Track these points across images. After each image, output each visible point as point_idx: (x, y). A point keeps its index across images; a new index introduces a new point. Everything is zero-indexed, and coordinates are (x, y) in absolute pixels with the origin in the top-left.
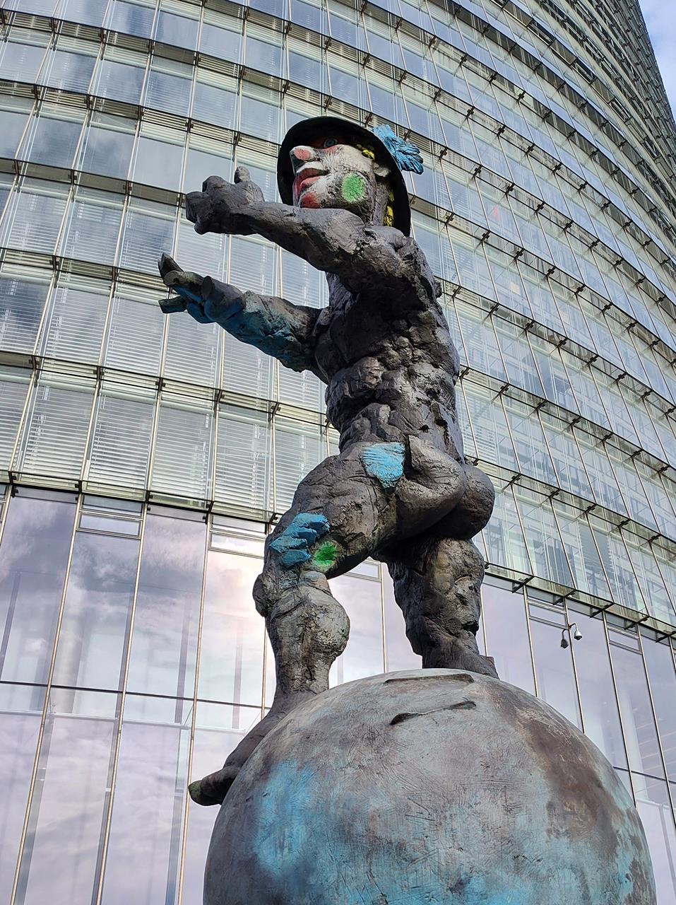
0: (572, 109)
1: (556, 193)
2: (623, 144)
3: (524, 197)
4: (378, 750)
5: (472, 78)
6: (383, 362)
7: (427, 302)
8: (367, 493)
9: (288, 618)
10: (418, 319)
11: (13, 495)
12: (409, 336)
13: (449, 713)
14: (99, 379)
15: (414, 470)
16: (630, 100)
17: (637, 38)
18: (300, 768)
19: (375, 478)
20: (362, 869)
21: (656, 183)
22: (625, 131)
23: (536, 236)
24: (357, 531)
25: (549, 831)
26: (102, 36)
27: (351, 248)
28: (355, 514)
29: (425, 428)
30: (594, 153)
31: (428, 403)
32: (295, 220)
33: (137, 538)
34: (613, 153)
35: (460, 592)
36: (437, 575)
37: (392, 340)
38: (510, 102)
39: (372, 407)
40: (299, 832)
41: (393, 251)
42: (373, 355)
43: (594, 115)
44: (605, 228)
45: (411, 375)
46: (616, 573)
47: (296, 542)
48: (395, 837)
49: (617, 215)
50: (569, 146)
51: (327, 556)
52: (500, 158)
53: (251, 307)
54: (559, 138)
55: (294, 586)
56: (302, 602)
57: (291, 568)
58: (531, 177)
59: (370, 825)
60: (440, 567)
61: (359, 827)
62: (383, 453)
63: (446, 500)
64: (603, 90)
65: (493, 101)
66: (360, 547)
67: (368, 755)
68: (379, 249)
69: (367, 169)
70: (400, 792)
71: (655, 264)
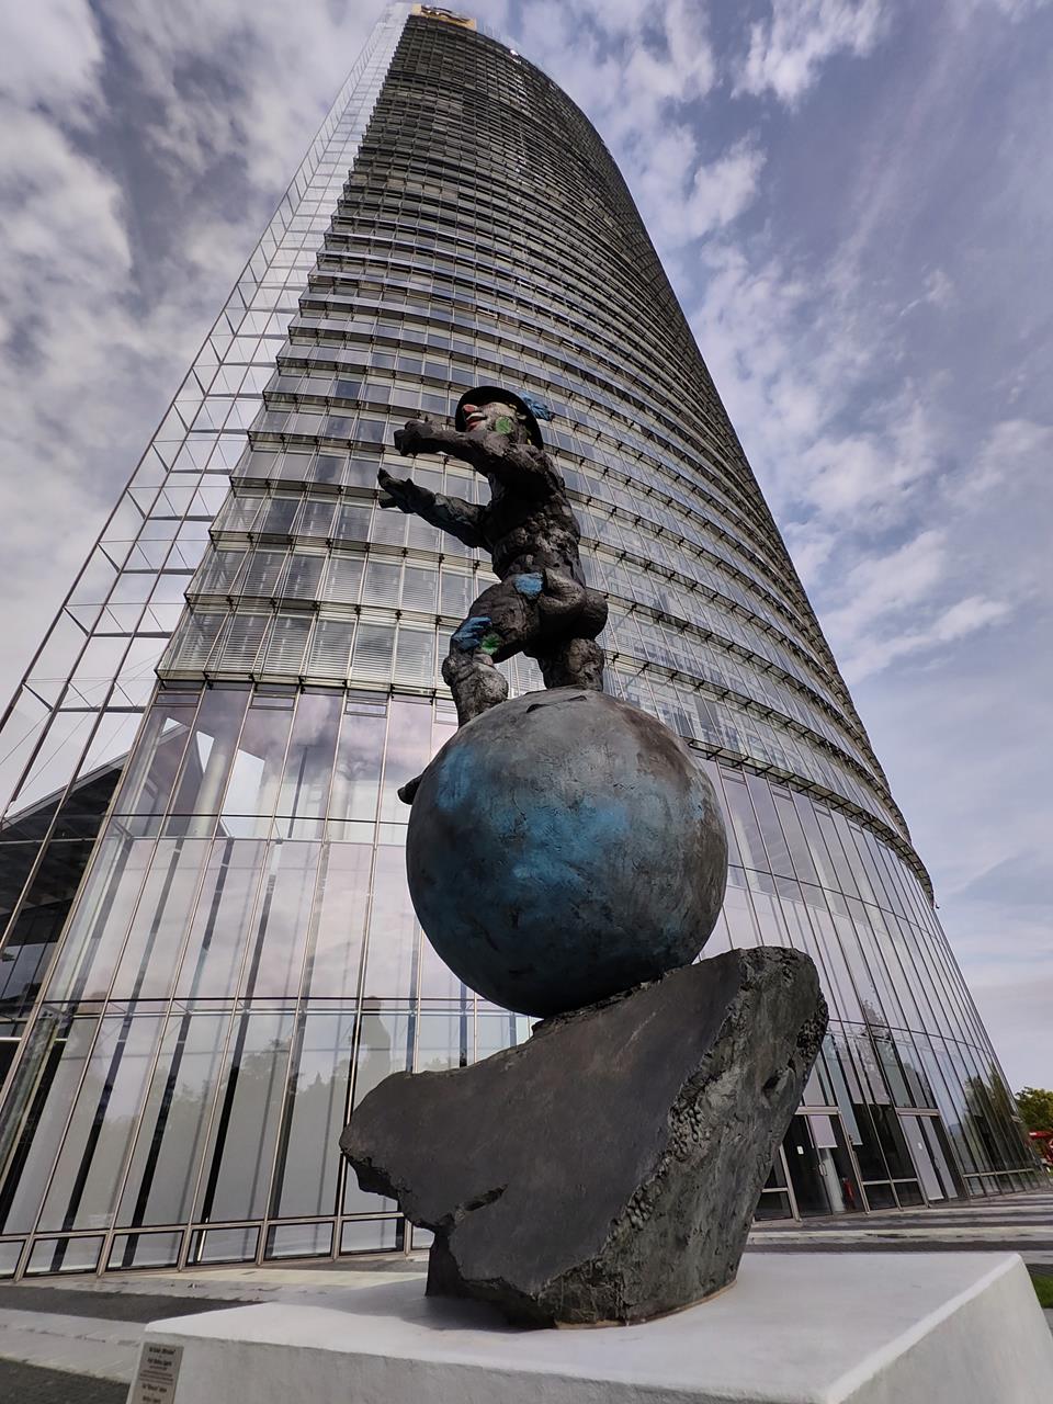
0: (667, 431)
1: (660, 482)
2: (703, 451)
3: (639, 486)
4: (518, 727)
5: (599, 416)
6: (528, 530)
7: (555, 488)
8: (518, 604)
9: (465, 682)
10: (549, 499)
11: (302, 693)
12: (545, 512)
13: (569, 703)
14: (358, 614)
15: (550, 589)
16: (705, 424)
17: (707, 388)
18: (465, 747)
19: (523, 594)
20: (507, 799)
21: (727, 474)
22: (704, 443)
23: (649, 511)
24: (511, 627)
25: (639, 770)
26: (358, 405)
27: (501, 453)
28: (509, 616)
29: (557, 565)
30: (683, 457)
31: (559, 552)
32: (464, 439)
33: (385, 716)
34: (697, 457)
35: (587, 671)
36: (570, 661)
37: (533, 516)
38: (625, 429)
39: (521, 558)
40: (465, 782)
41: (529, 456)
42: (522, 526)
43: (681, 434)
44: (696, 503)
45: (547, 536)
46: (723, 729)
47: (468, 635)
48: (529, 776)
49: (702, 495)
50: (666, 453)
51: (491, 645)
52: (618, 461)
53: (439, 502)
54: (660, 449)
55: (469, 663)
56: (476, 671)
57: (467, 651)
58: (642, 472)
59: (513, 770)
60: (573, 655)
61: (505, 773)
62: (528, 579)
63: (573, 609)
64: (686, 419)
65: (612, 429)
66: (514, 638)
67: (511, 731)
68: (520, 454)
69: (512, 415)
70: (533, 749)
71: (732, 525)
